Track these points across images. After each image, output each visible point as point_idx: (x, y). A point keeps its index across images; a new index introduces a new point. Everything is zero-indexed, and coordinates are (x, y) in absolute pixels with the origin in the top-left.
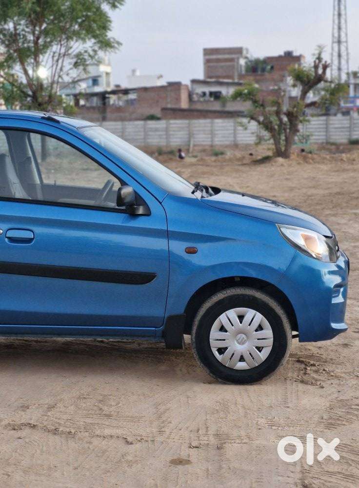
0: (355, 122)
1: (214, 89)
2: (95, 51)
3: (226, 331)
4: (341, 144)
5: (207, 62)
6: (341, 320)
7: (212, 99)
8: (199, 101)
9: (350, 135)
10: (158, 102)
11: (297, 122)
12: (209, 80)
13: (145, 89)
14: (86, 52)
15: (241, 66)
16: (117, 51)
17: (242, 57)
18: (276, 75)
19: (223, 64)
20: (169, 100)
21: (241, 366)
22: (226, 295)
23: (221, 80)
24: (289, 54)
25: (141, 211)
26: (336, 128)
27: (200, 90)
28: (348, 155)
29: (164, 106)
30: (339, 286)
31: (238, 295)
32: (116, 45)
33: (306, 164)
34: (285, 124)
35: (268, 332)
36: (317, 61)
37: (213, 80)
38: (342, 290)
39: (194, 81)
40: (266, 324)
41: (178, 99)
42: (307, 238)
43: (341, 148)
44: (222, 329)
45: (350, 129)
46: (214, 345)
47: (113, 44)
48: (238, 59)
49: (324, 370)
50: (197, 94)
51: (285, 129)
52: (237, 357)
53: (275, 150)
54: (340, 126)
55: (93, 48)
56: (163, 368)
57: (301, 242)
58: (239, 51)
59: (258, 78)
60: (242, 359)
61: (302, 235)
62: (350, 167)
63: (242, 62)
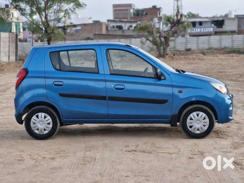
0: (188, 40)
1: (119, 24)
2: (74, 9)
3: (193, 120)
4: (182, 51)
5: (115, 11)
6: (231, 116)
7: (118, 29)
8: (111, 30)
9: (186, 46)
10: (91, 30)
11: (169, 41)
12: (116, 20)
13: (85, 25)
14: (70, 9)
15: (131, 13)
16: (84, 8)
17: (132, 8)
18: (149, 17)
19: (123, 12)
20: (97, 30)
21: (198, 132)
22: (192, 107)
23: (122, 20)
24: (154, 7)
25: (163, 78)
26: (179, 43)
27: (111, 25)
28: (192, 56)
29: (94, 33)
30: (231, 104)
31: (197, 107)
32: (84, 6)
33: (173, 61)
34: (163, 42)
35: (207, 120)
36: (177, 13)
37: (118, 20)
38: (232, 105)
39: (109, 21)
40: (207, 117)
41: (101, 29)
42: (220, 87)
43: (182, 52)
44: (191, 119)
45: (186, 43)
46: (188, 125)
47: (82, 5)
48: (130, 9)
49: (225, 134)
50: (110, 27)
51: (163, 45)
52: (196, 129)
53: (158, 54)
54: (181, 42)
55: (73, 7)
56: (166, 135)
57: (218, 88)
58: (130, 6)
59: (140, 18)
60: (198, 130)
61: (219, 86)
62: (194, 62)
63: (132, 11)
